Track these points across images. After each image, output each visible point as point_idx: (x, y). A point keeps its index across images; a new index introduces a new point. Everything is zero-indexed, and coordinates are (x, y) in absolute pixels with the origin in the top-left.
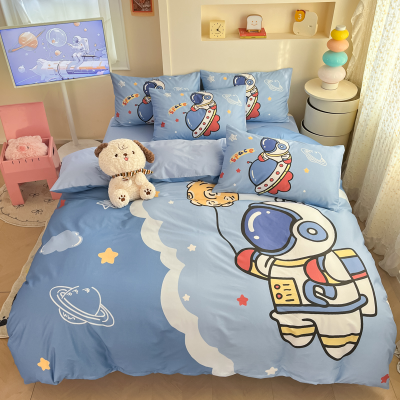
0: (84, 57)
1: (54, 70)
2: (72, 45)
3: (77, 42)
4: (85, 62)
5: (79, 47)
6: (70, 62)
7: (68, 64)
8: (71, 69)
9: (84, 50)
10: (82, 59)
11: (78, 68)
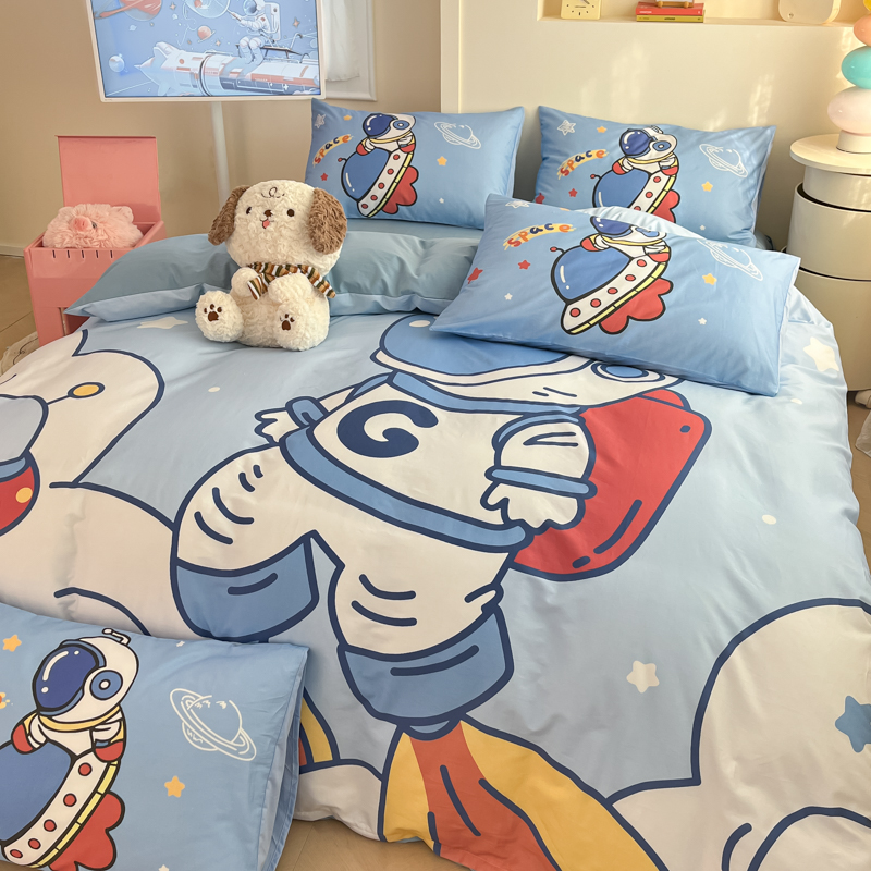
0: (266, 49)
1: (192, 73)
2: (239, 17)
3: (254, 9)
4: (266, 64)
5: (257, 24)
6: (231, 58)
7: (226, 62)
8: (232, 76)
9: (269, 32)
10: (260, 55)
11: (248, 77)
